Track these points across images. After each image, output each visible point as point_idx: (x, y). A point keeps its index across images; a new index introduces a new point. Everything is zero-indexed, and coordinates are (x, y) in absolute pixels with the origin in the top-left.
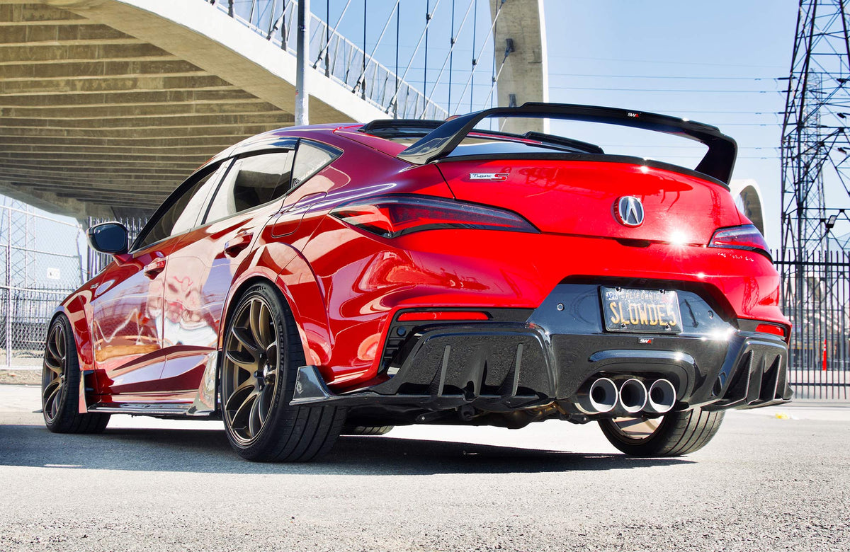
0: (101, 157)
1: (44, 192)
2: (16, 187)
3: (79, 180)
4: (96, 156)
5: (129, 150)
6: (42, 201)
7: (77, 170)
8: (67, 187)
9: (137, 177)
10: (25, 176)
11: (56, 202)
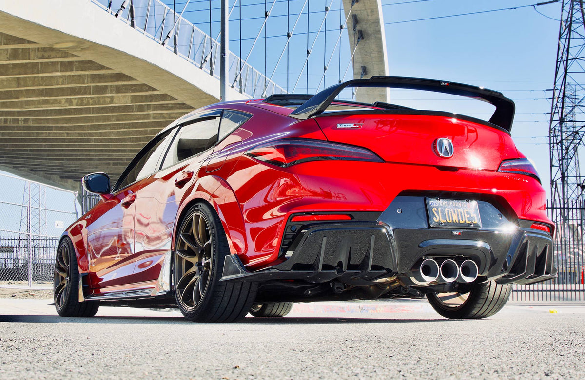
0: (90, 150)
1: (52, 176)
2: (33, 172)
3: (75, 167)
4: (86, 151)
5: (108, 146)
6: (51, 181)
7: (73, 160)
8: (67, 172)
9: (114, 164)
10: (39, 165)
11: (60, 182)
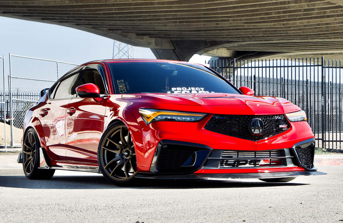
0: (156, 12)
1: (128, 34)
2: (111, 31)
3: (146, 26)
4: (152, 12)
5: (171, 7)
6: (127, 39)
7: (143, 20)
8: (142, 30)
9: (180, 22)
10: (115, 25)
11: (136, 39)
